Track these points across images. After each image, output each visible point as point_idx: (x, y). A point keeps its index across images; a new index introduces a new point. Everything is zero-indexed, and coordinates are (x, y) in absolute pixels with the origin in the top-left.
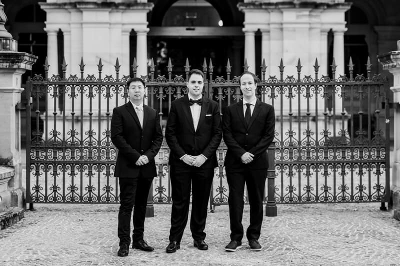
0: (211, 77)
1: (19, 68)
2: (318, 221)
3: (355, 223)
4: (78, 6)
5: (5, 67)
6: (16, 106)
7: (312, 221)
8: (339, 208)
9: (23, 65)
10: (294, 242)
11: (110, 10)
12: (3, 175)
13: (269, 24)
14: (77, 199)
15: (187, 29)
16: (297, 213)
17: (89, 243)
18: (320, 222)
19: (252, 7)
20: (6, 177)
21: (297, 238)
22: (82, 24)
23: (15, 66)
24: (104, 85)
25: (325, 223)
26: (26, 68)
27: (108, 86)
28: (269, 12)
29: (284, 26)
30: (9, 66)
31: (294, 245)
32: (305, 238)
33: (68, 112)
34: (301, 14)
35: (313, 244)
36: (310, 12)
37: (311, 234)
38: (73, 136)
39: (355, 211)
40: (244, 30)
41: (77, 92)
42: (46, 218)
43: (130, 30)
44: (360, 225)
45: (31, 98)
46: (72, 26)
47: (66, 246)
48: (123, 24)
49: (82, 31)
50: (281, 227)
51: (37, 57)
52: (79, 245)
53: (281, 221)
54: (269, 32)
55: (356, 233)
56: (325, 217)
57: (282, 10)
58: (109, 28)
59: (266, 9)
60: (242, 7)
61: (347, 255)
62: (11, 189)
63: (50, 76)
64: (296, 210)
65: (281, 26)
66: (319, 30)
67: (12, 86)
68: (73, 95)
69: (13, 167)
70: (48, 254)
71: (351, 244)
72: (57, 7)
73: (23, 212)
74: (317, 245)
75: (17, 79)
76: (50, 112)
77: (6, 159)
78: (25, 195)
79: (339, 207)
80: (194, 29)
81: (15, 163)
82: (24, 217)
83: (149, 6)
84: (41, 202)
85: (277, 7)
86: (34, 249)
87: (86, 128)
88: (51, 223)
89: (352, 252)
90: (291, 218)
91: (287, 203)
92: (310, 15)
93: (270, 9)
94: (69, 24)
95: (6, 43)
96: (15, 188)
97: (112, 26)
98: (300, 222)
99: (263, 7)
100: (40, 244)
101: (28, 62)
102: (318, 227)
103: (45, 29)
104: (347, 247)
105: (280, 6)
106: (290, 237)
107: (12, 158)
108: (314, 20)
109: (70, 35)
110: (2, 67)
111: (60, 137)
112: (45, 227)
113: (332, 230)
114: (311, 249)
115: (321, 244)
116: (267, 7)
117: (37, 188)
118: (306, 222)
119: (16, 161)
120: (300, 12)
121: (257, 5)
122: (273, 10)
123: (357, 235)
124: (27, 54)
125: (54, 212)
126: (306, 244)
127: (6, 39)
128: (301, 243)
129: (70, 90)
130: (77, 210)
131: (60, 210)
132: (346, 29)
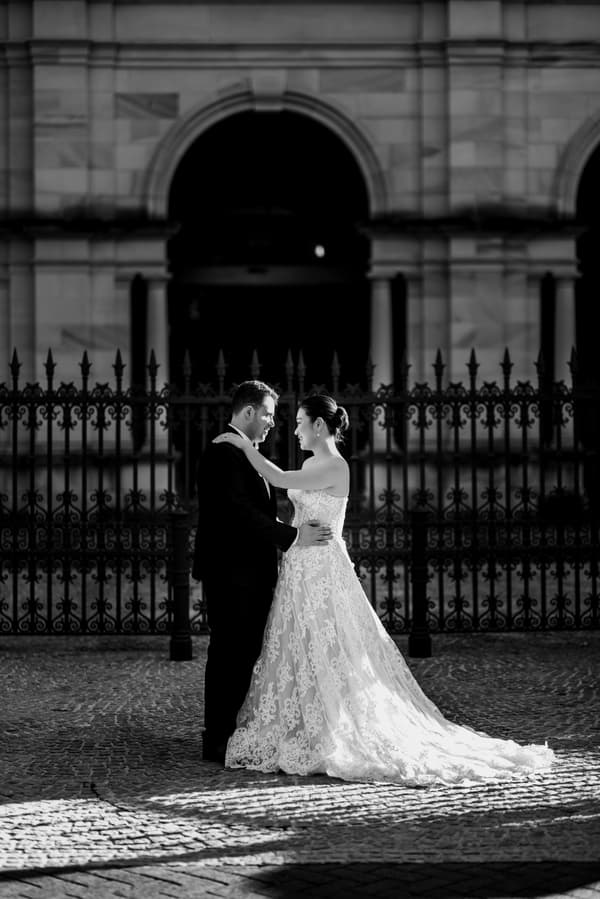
0: (302, 386)
2: (510, 665)
3: (581, 670)
7: (499, 666)
8: (553, 641)
10: (461, 705)
11: (91, 235)
13: (420, 264)
14: (42, 627)
15: (251, 271)
16: (469, 651)
17: (73, 708)
18: (514, 666)
21: (467, 696)
24: (93, 404)
25: (523, 670)
27: (101, 404)
29: (452, 267)
31: (461, 710)
32: (482, 697)
34: (486, 242)
35: (496, 708)
36: (505, 238)
37: (495, 690)
39: (583, 646)
40: (369, 275)
43: (133, 277)
44: (590, 673)
46: (12, 269)
47: (28, 715)
48: (118, 265)
49: (33, 280)
50: (438, 677)
52: (54, 714)
53: (437, 666)
54: (419, 280)
55: (581, 688)
56: (524, 658)
57: (447, 235)
58: (90, 274)
59: (413, 232)
60: (363, 230)
61: (559, 726)
64: (468, 645)
65: (444, 268)
66: (522, 277)
71: (568, 708)
74: (504, 709)
79: (553, 639)
80: (264, 271)
83: (171, 227)
85: (437, 229)
89: (568, 722)
90: (457, 661)
91: (450, 631)
92: (503, 246)
93: (423, 231)
94: (7, 267)
97: (95, 269)
98: (475, 667)
99: (408, 228)
102: (509, 677)
104: (559, 713)
105: (443, 227)
106: (453, 695)
108: (515, 255)
113: (535, 682)
114: (492, 716)
115: (512, 708)
116: (414, 228)
118: (487, 667)
120: (483, 238)
121: (396, 225)
122: (427, 236)
123: (582, 691)
126: (483, 708)
128: (473, 706)
129: (27, 413)
130: (41, 649)
131: (7, 649)
132: (578, 275)
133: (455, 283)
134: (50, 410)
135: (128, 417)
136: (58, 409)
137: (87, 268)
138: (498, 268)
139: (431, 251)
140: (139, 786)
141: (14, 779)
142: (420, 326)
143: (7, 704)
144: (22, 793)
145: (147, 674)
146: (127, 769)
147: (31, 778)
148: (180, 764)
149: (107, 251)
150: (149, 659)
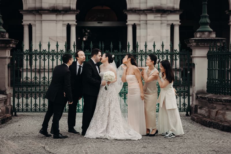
0: (103, 50)
1: (9, 47)
4: (40, 12)
5: (2, 46)
6: (8, 65)
9: (11, 45)
11: (56, 13)
12: (2, 98)
13: (140, 21)
14: (38, 110)
15: (98, 23)
19: (131, 12)
20: (3, 99)
22: (41, 21)
23: (8, 46)
24: (51, 55)
26: (13, 47)
27: (53, 55)
28: (140, 15)
29: (148, 22)
30: (5, 46)
33: (33, 68)
34: (156, 15)
36: (161, 15)
38: (36, 79)
40: (127, 24)
41: (37, 58)
42: (23, 119)
43: (67, 24)
45: (15, 61)
46: (36, 22)
47: (32, 131)
48: (63, 21)
49: (42, 25)
51: (18, 41)
54: (140, 25)
57: (147, 13)
58: (56, 23)
59: (138, 13)
60: (125, 12)
62: (6, 105)
63: (24, 50)
65: (146, 22)
66: (166, 24)
67: (6, 55)
68: (36, 60)
69: (6, 95)
70: (23, 134)
72: (29, 12)
73: (11, 116)
75: (8, 52)
76: (25, 67)
77: (3, 91)
78: (12, 108)
80: (102, 23)
81: (8, 93)
82: (12, 119)
83: (77, 11)
84: (20, 112)
85: (144, 12)
86: (17, 132)
87: (42, 75)
88: (25, 121)
92: (161, 16)
93: (141, 13)
94: (35, 21)
95: (3, 34)
96: (8, 105)
97: (57, 22)
99: (137, 12)
100: (20, 130)
101: (14, 44)
103: (22, 24)
105: (146, 12)
107: (6, 90)
108: (163, 19)
109: (35, 27)
110: (1, 46)
111: (30, 80)
112: (22, 123)
116: (139, 12)
117: (18, 105)
119: (8, 92)
120: (156, 14)
121: (134, 11)
122: (142, 14)
124: (13, 40)
125: (26, 117)
127: (3, 32)
129: (34, 57)
130: (38, 116)
131: (29, 116)
132: (180, 24)
133: (148, 26)
134: (40, 56)
135: (60, 58)
136: (42, 56)
137: (55, 22)
138: (160, 22)
139: (143, 17)
140: (55, 147)
141: (25, 145)
142: (140, 37)
143: (27, 128)
144: (26, 149)
145: (63, 122)
146: (53, 143)
147: (29, 145)
148: (66, 142)
149: (60, 17)
150: (64, 118)
